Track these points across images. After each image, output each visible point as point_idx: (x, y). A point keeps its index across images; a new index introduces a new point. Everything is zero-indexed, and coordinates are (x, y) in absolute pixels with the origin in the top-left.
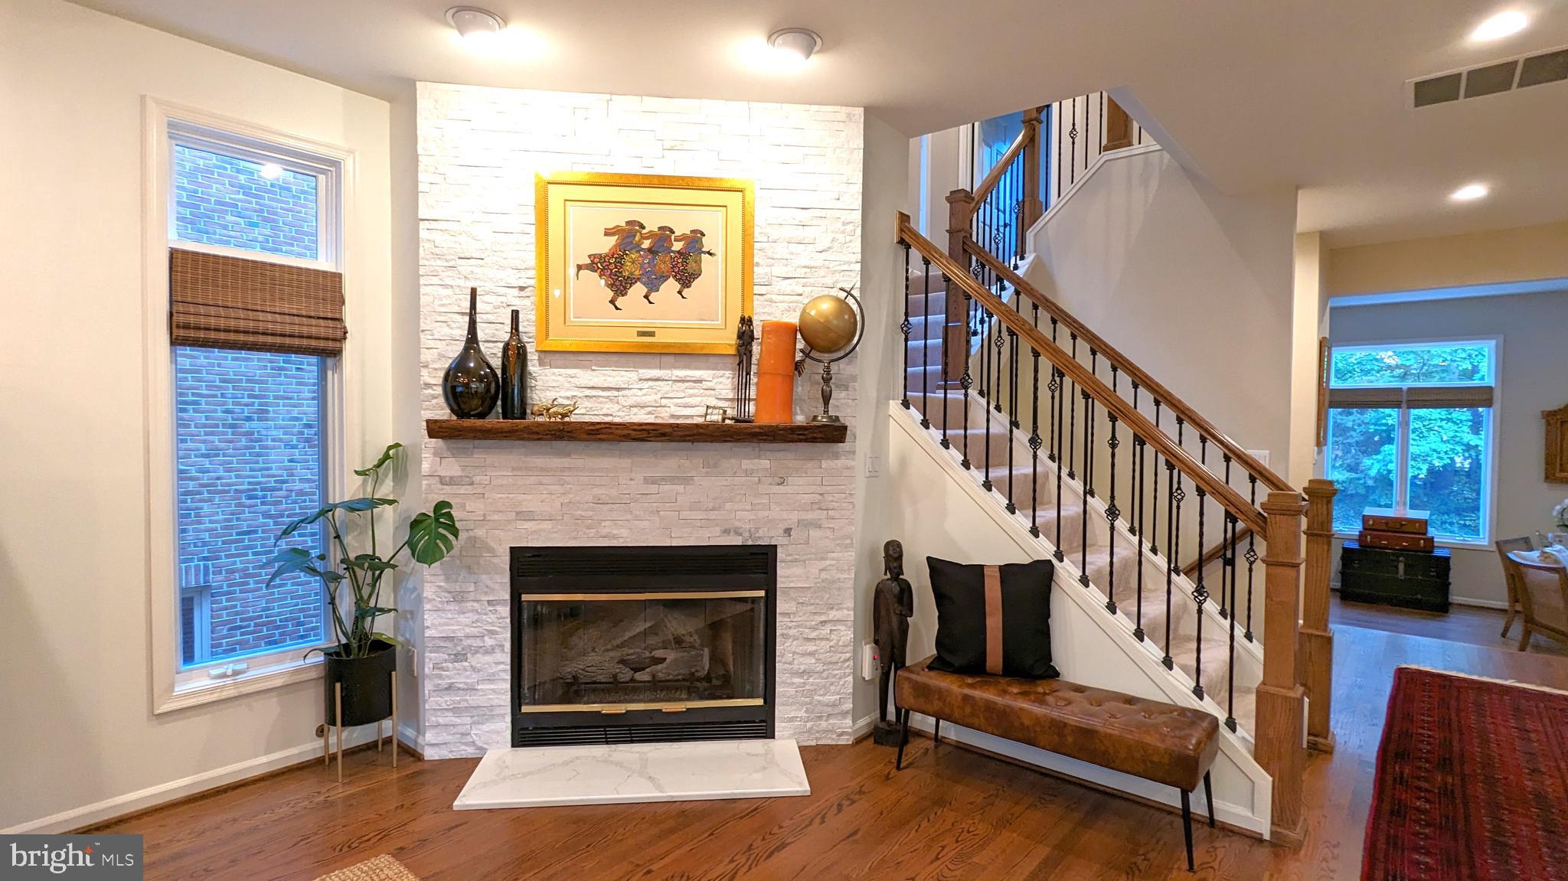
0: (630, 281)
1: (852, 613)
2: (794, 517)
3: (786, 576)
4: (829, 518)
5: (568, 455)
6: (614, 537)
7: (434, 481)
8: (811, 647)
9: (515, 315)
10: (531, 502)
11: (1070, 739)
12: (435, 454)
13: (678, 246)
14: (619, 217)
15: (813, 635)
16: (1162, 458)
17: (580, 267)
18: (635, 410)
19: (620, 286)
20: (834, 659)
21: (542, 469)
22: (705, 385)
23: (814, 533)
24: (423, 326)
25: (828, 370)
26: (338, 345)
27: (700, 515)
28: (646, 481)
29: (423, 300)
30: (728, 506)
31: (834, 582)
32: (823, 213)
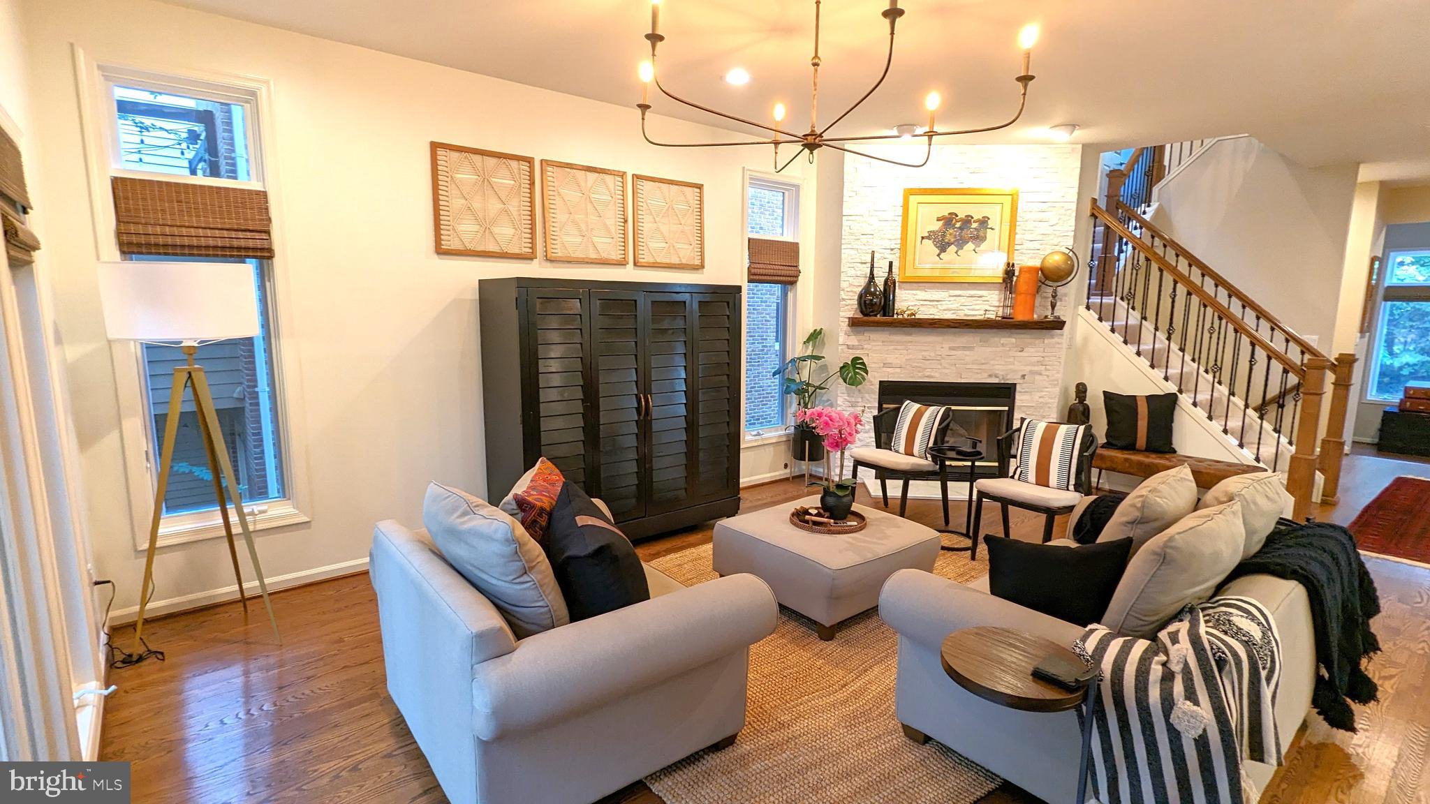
0: (949, 244)
2: (1028, 368)
3: (1020, 399)
4: (1046, 370)
5: (911, 335)
6: (932, 377)
7: (844, 347)
9: (891, 264)
10: (891, 359)
12: (846, 334)
13: (974, 225)
14: (945, 211)
17: (923, 238)
18: (946, 312)
19: (943, 248)
21: (897, 342)
22: (985, 299)
23: (1037, 377)
24: (842, 270)
25: (1055, 291)
26: (795, 279)
27: (975, 367)
28: (951, 349)
29: (843, 256)
30: (992, 362)
31: (1046, 404)
32: (1055, 205)
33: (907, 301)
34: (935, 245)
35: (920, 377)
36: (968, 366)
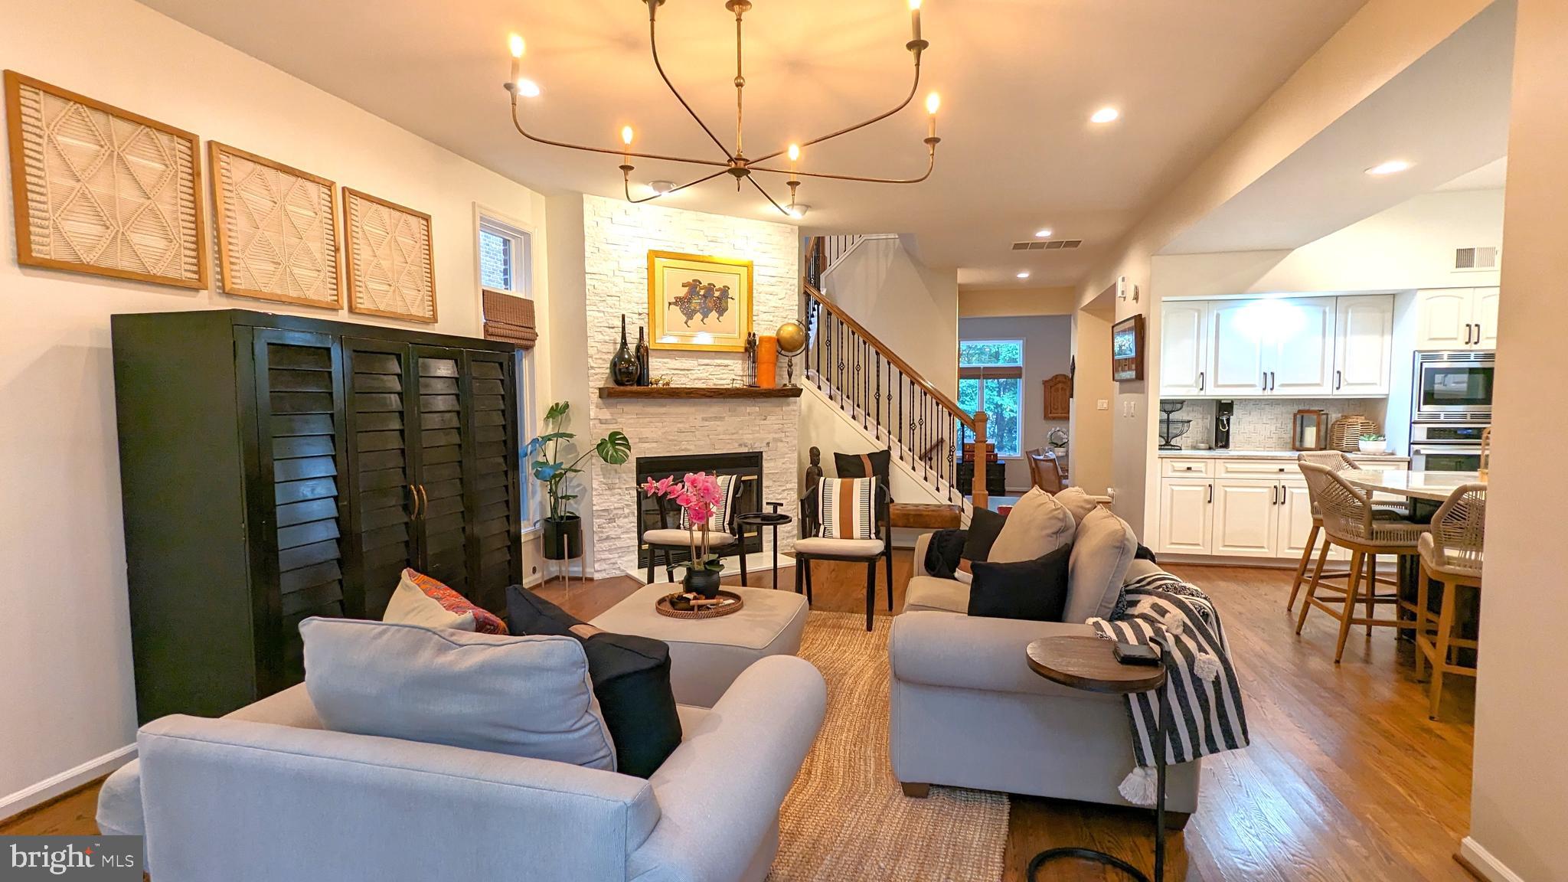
0: (695, 312)
2: (771, 437)
3: (767, 466)
4: (786, 436)
5: (665, 406)
6: (689, 450)
7: (597, 421)
9: (641, 329)
10: (648, 432)
11: (912, 520)
12: (597, 407)
13: (717, 294)
14: (689, 277)
16: (934, 401)
17: (670, 304)
18: (696, 381)
19: (690, 315)
20: (789, 509)
21: (651, 414)
22: (730, 368)
23: (780, 444)
24: (589, 334)
25: (790, 361)
26: (532, 343)
27: (728, 437)
28: (705, 419)
29: (588, 319)
30: (741, 432)
31: (787, 470)
32: (780, 280)
33: (659, 370)
34: (682, 312)
35: (676, 451)
36: (721, 437)
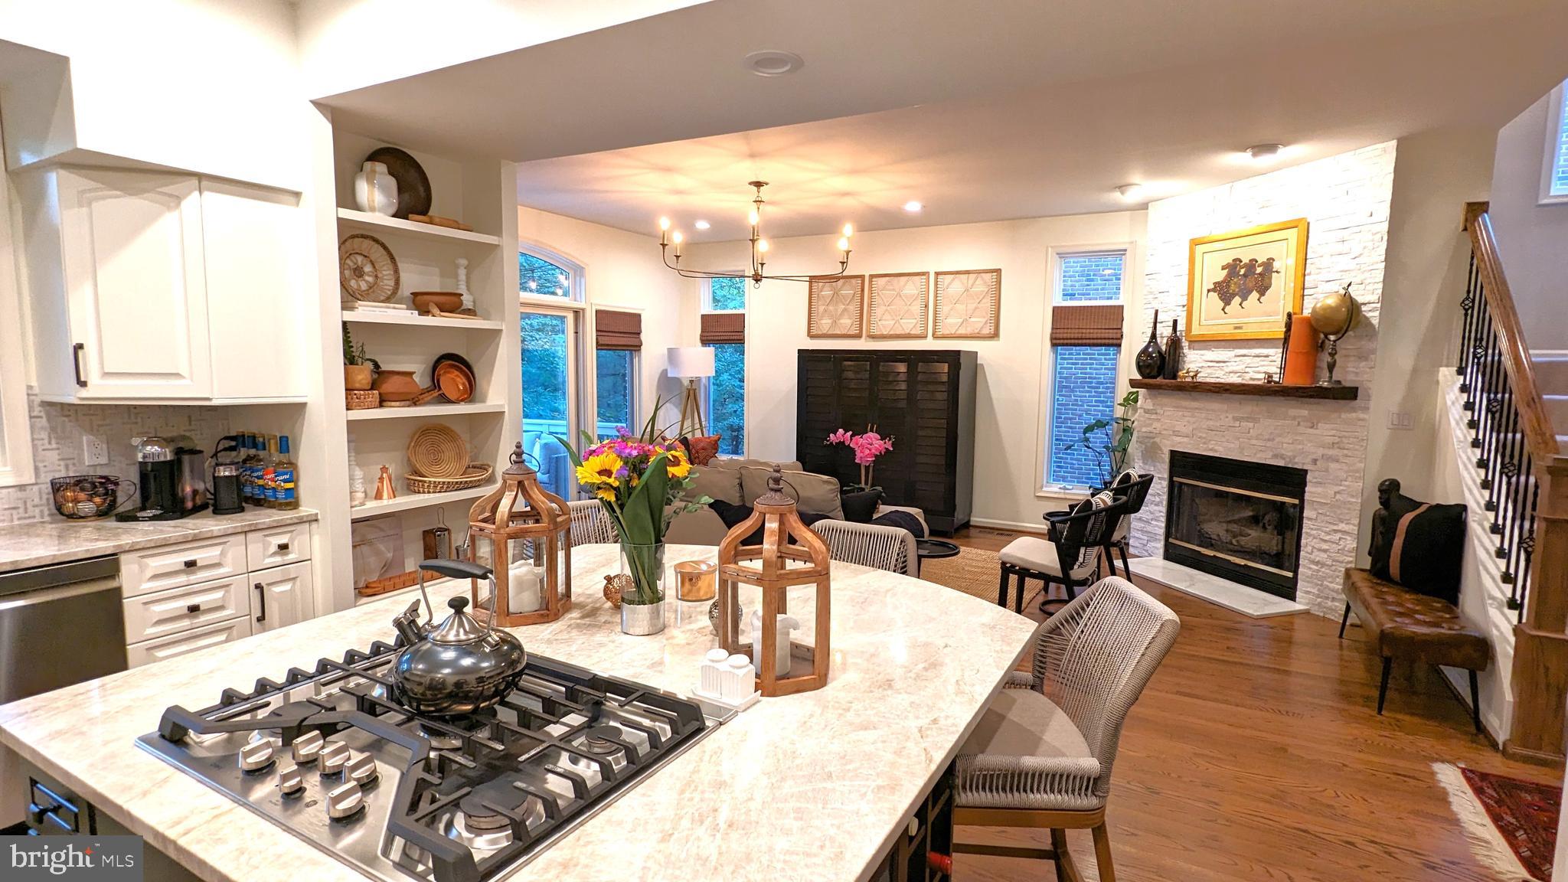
0: (1233, 296)
1: (1356, 528)
2: (1321, 451)
3: (1312, 492)
4: (1344, 455)
6: (1216, 451)
8: (1325, 546)
9: (1175, 322)
10: (1180, 426)
12: (1143, 397)
13: (1259, 270)
14: (1228, 258)
15: (1327, 538)
17: (1209, 291)
18: (1232, 375)
19: (1227, 300)
21: (1185, 408)
22: (1270, 358)
23: (1333, 466)
25: (1333, 348)
26: (1120, 341)
27: (1259, 444)
28: (1235, 419)
30: (1278, 439)
31: (1345, 503)
32: (1357, 229)
33: (1197, 363)
34: (1220, 298)
35: (1205, 450)
36: (1254, 442)
